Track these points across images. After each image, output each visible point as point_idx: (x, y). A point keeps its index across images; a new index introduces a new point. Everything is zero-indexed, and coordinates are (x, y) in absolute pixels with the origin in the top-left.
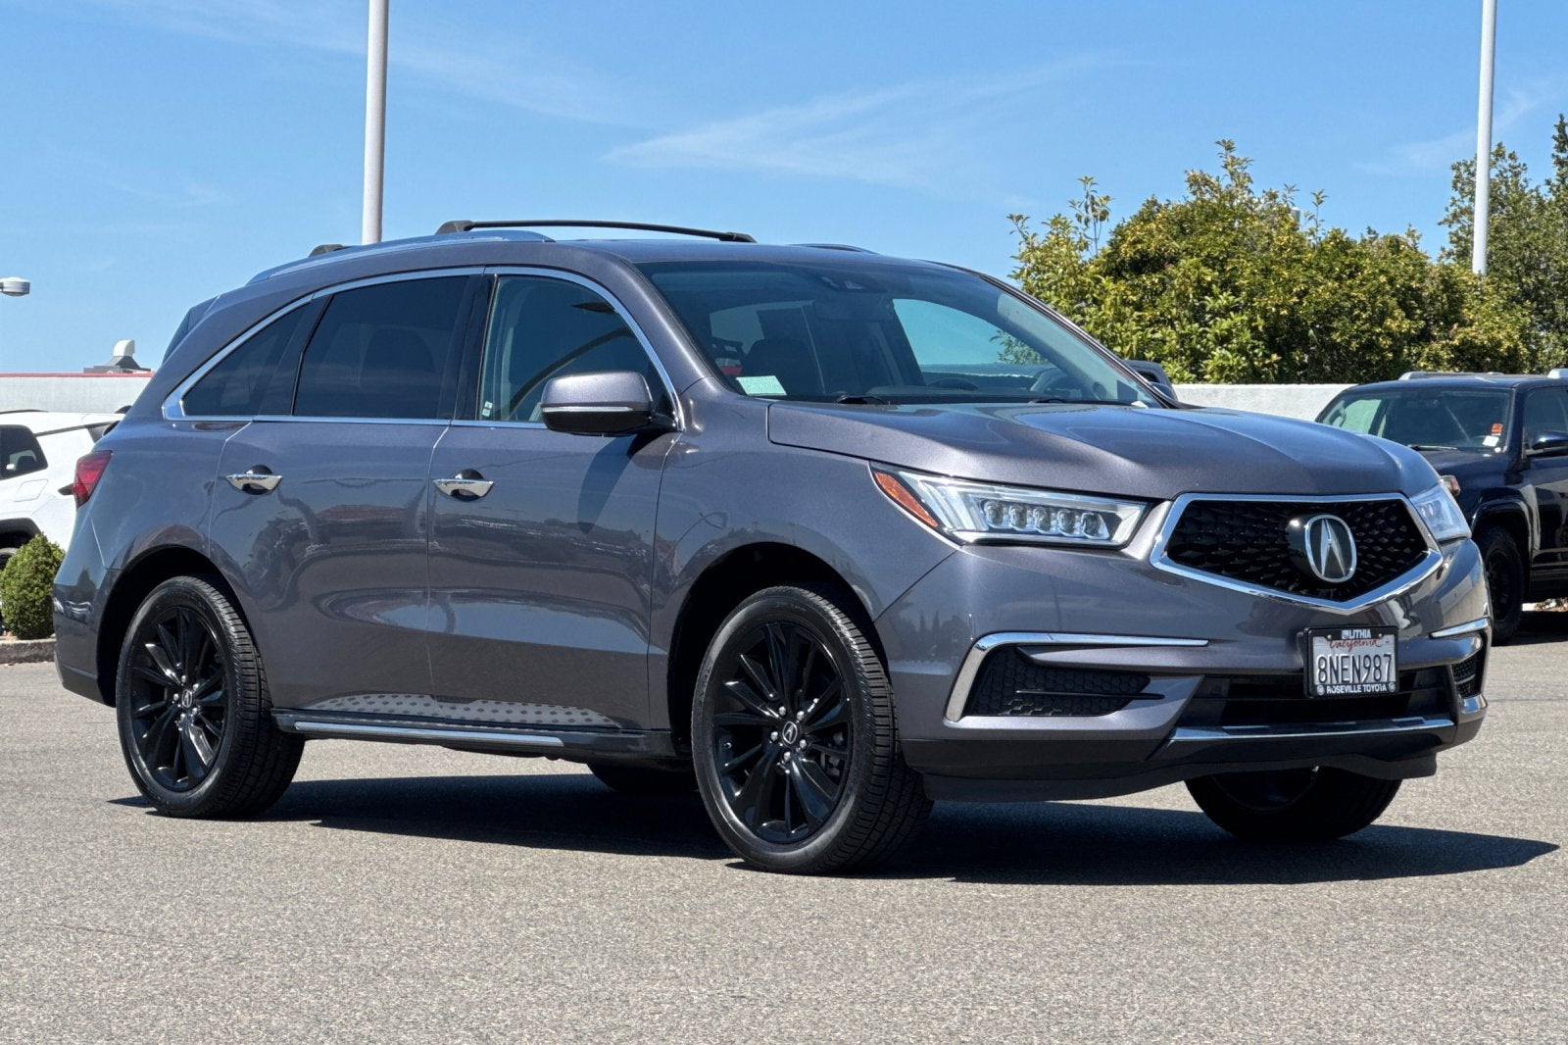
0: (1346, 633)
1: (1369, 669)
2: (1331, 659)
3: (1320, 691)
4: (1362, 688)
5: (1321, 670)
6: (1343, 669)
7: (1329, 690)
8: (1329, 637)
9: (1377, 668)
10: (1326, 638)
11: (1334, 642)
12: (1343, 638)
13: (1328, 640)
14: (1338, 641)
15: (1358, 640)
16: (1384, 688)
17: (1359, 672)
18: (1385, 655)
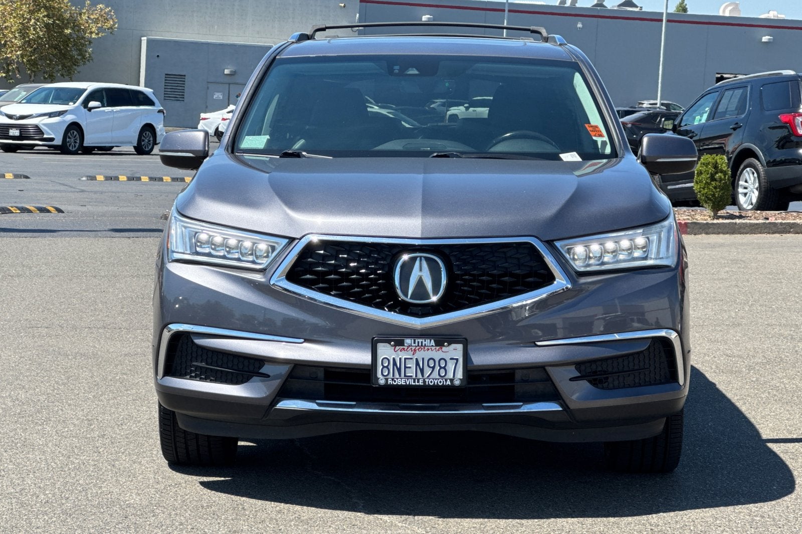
0: (408, 341)
1: (433, 368)
2: (394, 359)
3: (382, 382)
4: (424, 382)
5: (384, 367)
6: (405, 367)
7: (390, 382)
8: (392, 343)
9: (441, 368)
10: (390, 344)
11: (397, 348)
12: (405, 345)
13: (392, 346)
14: (402, 347)
15: (422, 346)
16: (449, 383)
17: (422, 371)
18: (451, 359)
